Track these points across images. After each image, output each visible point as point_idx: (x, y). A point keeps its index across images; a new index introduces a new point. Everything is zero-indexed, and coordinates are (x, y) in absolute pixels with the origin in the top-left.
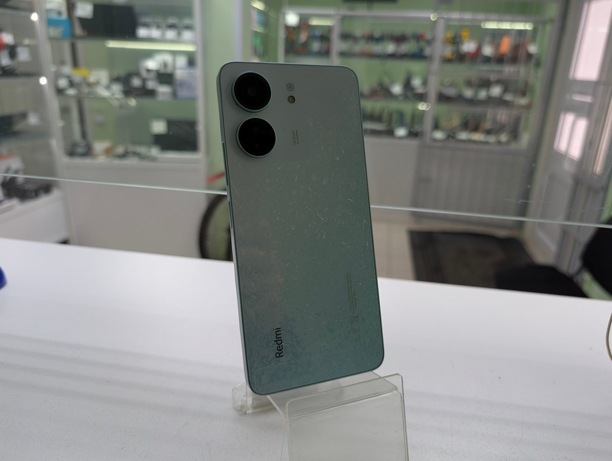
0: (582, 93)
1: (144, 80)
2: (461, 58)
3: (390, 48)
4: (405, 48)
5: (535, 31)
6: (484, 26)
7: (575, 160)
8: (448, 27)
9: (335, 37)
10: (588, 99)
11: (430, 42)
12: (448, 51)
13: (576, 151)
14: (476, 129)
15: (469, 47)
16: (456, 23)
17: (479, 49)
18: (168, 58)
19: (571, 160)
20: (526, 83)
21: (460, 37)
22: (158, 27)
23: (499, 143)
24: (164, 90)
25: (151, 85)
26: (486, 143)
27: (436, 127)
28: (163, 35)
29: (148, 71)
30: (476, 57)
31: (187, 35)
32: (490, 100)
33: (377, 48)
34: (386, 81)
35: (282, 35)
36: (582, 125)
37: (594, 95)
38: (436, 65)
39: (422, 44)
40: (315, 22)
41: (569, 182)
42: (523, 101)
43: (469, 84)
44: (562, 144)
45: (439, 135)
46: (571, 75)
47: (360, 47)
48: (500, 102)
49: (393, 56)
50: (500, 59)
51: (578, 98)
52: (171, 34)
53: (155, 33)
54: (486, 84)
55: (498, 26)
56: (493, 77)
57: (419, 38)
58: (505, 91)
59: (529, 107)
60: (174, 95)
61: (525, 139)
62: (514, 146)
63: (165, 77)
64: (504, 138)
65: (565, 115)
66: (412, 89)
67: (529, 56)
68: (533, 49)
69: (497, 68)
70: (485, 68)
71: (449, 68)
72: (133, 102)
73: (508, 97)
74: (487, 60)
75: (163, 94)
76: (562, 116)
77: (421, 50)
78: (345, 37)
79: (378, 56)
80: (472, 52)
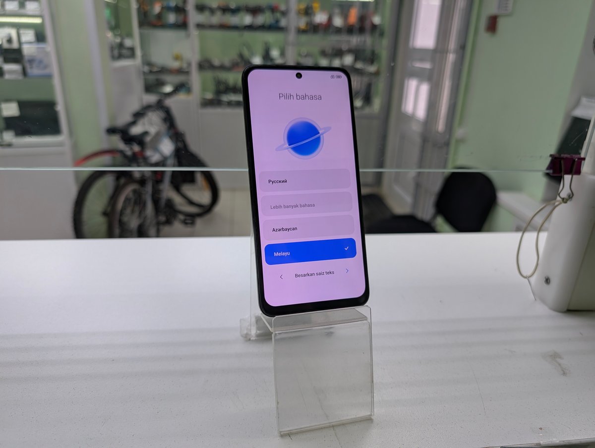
0: (422, 60)
2: (314, 29)
3: (248, 19)
4: (260, 19)
5: (376, 2)
7: (421, 120)
9: (190, 8)
10: (427, 66)
11: (284, 14)
12: (302, 23)
13: (421, 112)
15: (320, 18)
17: (330, 19)
19: (418, 121)
20: (373, 53)
21: (312, 8)
24: (11, 68)
28: (3, 6)
30: (327, 28)
31: (31, 6)
33: (234, 20)
34: (246, 53)
36: (425, 88)
38: (292, 36)
39: (278, 15)
41: (418, 140)
42: (372, 69)
43: (324, 54)
44: (409, 107)
46: (411, 44)
47: (216, 19)
48: (352, 70)
49: (250, 28)
50: (350, 30)
51: (418, 65)
54: (339, 53)
56: (344, 47)
57: (273, 9)
58: (356, 59)
59: (377, 74)
60: (24, 72)
61: (377, 104)
62: (367, 110)
63: (11, 54)
64: (358, 103)
65: (408, 80)
66: (272, 60)
67: (374, 27)
68: (377, 20)
69: (347, 38)
70: (337, 38)
71: (304, 38)
73: (359, 65)
74: (338, 31)
75: (11, 72)
76: (406, 82)
77: (277, 21)
78: (201, 8)
79: (235, 28)
80: (324, 23)
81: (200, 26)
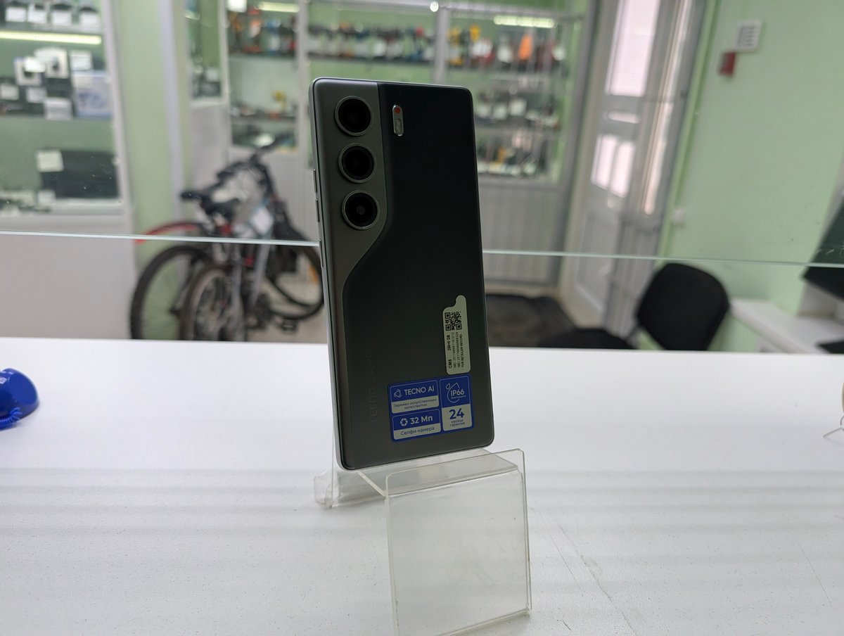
0: (623, 111)
2: (472, 63)
3: (379, 48)
4: (397, 48)
6: (500, 22)
7: (621, 196)
9: (301, 29)
10: (631, 119)
11: (431, 41)
12: (455, 54)
13: (620, 185)
15: (481, 48)
16: (465, 16)
17: (494, 50)
18: (61, 56)
19: (616, 197)
20: (552, 99)
21: (469, 34)
22: (39, 7)
23: (524, 175)
24: (56, 105)
25: (33, 96)
26: (509, 176)
28: (49, 19)
29: (28, 74)
30: (490, 62)
31: (88, 21)
32: (510, 120)
33: (360, 48)
35: (223, 24)
36: (627, 151)
37: (639, 112)
38: (440, 72)
39: (422, 43)
40: (266, 7)
41: (614, 222)
42: (551, 121)
44: (602, 176)
46: (607, 89)
48: (522, 122)
49: (381, 59)
50: (521, 66)
51: (617, 117)
52: (61, 19)
53: (36, 17)
54: (505, 98)
55: (516, 22)
56: (512, 90)
57: (415, 35)
58: (529, 107)
59: (557, 128)
60: (74, 111)
61: (556, 169)
62: (542, 179)
63: (58, 86)
64: (530, 169)
65: (602, 138)
67: (555, 63)
68: (559, 54)
70: (502, 77)
73: (532, 116)
75: (56, 110)
76: (599, 141)
79: (362, 59)
80: (486, 56)
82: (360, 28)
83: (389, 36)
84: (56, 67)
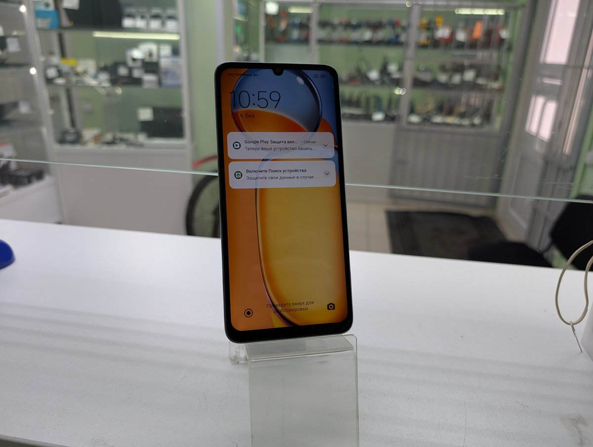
0: (551, 77)
1: (130, 70)
2: (435, 43)
3: (367, 35)
4: (381, 35)
5: (506, 15)
6: (458, 12)
7: (546, 140)
8: (423, 14)
9: (314, 24)
10: (558, 82)
11: (404, 29)
12: (423, 38)
13: (546, 133)
14: (450, 113)
15: (443, 33)
16: (431, 9)
17: (453, 34)
18: (153, 47)
19: (542, 141)
20: (499, 67)
21: (435, 23)
22: (143, 17)
23: (473, 125)
24: (149, 78)
25: (137, 74)
26: (460, 126)
27: (412, 111)
28: (148, 24)
29: (134, 60)
30: (450, 42)
31: (171, 25)
32: (463, 85)
33: (355, 35)
34: (364, 67)
35: (262, 23)
36: (552, 107)
37: (563, 78)
38: (411, 51)
39: (399, 30)
40: (293, 10)
41: (540, 162)
42: (496, 85)
43: (443, 69)
44: (532, 126)
45: (414, 119)
46: (542, 60)
47: (338, 34)
48: (473, 86)
49: (369, 43)
50: (473, 45)
51: (547, 81)
52: (155, 24)
53: (140, 23)
54: (460, 69)
55: (470, 12)
56: (466, 62)
57: (394, 24)
58: (478, 75)
59: (501, 90)
60: (160, 83)
61: (498, 122)
62: (486, 129)
63: (151, 66)
64: (477, 121)
65: (536, 97)
66: (389, 74)
67: (502, 41)
68: (504, 34)
69: (470, 53)
70: (459, 53)
71: (425, 53)
72: (119, 91)
73: (481, 81)
74: (461, 45)
75: (149, 82)
76: (533, 100)
77: (397, 36)
78: (323, 24)
79: (356, 43)
80: (446, 38)
81: (321, 41)
82: (354, 22)
83: (376, 26)
84: (151, 55)
